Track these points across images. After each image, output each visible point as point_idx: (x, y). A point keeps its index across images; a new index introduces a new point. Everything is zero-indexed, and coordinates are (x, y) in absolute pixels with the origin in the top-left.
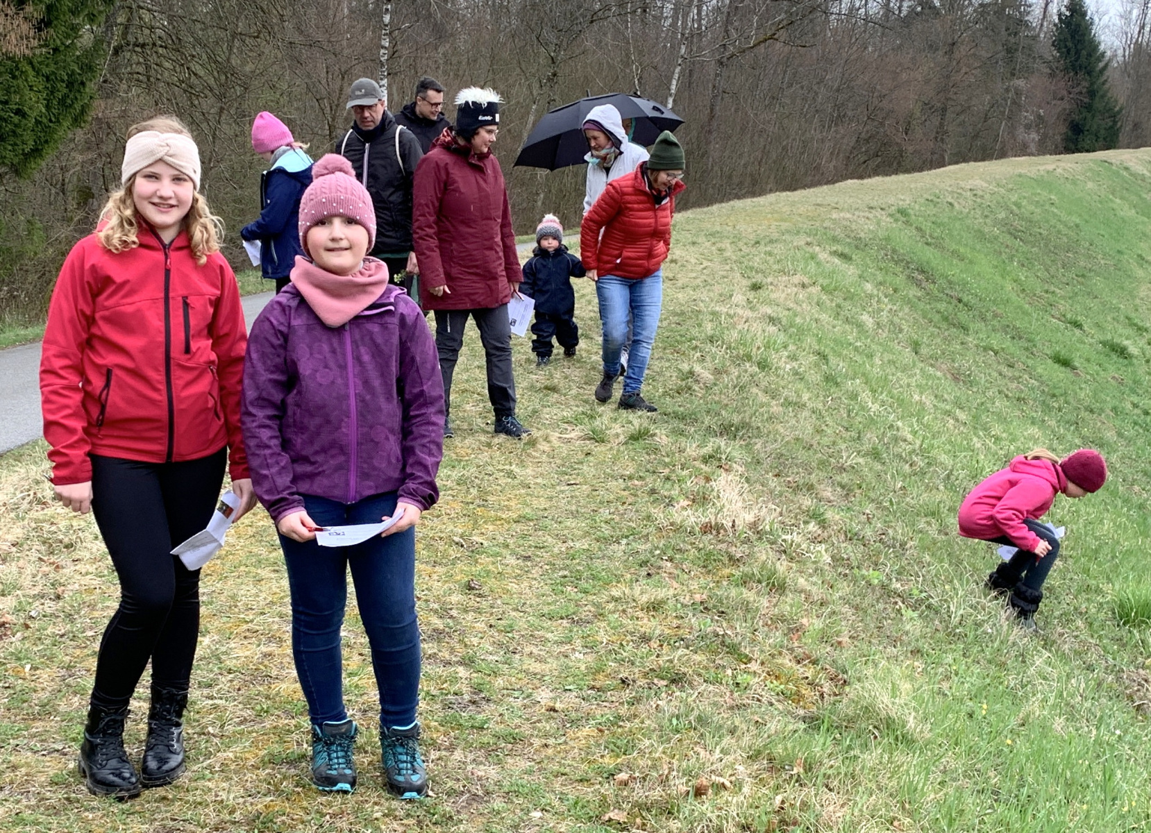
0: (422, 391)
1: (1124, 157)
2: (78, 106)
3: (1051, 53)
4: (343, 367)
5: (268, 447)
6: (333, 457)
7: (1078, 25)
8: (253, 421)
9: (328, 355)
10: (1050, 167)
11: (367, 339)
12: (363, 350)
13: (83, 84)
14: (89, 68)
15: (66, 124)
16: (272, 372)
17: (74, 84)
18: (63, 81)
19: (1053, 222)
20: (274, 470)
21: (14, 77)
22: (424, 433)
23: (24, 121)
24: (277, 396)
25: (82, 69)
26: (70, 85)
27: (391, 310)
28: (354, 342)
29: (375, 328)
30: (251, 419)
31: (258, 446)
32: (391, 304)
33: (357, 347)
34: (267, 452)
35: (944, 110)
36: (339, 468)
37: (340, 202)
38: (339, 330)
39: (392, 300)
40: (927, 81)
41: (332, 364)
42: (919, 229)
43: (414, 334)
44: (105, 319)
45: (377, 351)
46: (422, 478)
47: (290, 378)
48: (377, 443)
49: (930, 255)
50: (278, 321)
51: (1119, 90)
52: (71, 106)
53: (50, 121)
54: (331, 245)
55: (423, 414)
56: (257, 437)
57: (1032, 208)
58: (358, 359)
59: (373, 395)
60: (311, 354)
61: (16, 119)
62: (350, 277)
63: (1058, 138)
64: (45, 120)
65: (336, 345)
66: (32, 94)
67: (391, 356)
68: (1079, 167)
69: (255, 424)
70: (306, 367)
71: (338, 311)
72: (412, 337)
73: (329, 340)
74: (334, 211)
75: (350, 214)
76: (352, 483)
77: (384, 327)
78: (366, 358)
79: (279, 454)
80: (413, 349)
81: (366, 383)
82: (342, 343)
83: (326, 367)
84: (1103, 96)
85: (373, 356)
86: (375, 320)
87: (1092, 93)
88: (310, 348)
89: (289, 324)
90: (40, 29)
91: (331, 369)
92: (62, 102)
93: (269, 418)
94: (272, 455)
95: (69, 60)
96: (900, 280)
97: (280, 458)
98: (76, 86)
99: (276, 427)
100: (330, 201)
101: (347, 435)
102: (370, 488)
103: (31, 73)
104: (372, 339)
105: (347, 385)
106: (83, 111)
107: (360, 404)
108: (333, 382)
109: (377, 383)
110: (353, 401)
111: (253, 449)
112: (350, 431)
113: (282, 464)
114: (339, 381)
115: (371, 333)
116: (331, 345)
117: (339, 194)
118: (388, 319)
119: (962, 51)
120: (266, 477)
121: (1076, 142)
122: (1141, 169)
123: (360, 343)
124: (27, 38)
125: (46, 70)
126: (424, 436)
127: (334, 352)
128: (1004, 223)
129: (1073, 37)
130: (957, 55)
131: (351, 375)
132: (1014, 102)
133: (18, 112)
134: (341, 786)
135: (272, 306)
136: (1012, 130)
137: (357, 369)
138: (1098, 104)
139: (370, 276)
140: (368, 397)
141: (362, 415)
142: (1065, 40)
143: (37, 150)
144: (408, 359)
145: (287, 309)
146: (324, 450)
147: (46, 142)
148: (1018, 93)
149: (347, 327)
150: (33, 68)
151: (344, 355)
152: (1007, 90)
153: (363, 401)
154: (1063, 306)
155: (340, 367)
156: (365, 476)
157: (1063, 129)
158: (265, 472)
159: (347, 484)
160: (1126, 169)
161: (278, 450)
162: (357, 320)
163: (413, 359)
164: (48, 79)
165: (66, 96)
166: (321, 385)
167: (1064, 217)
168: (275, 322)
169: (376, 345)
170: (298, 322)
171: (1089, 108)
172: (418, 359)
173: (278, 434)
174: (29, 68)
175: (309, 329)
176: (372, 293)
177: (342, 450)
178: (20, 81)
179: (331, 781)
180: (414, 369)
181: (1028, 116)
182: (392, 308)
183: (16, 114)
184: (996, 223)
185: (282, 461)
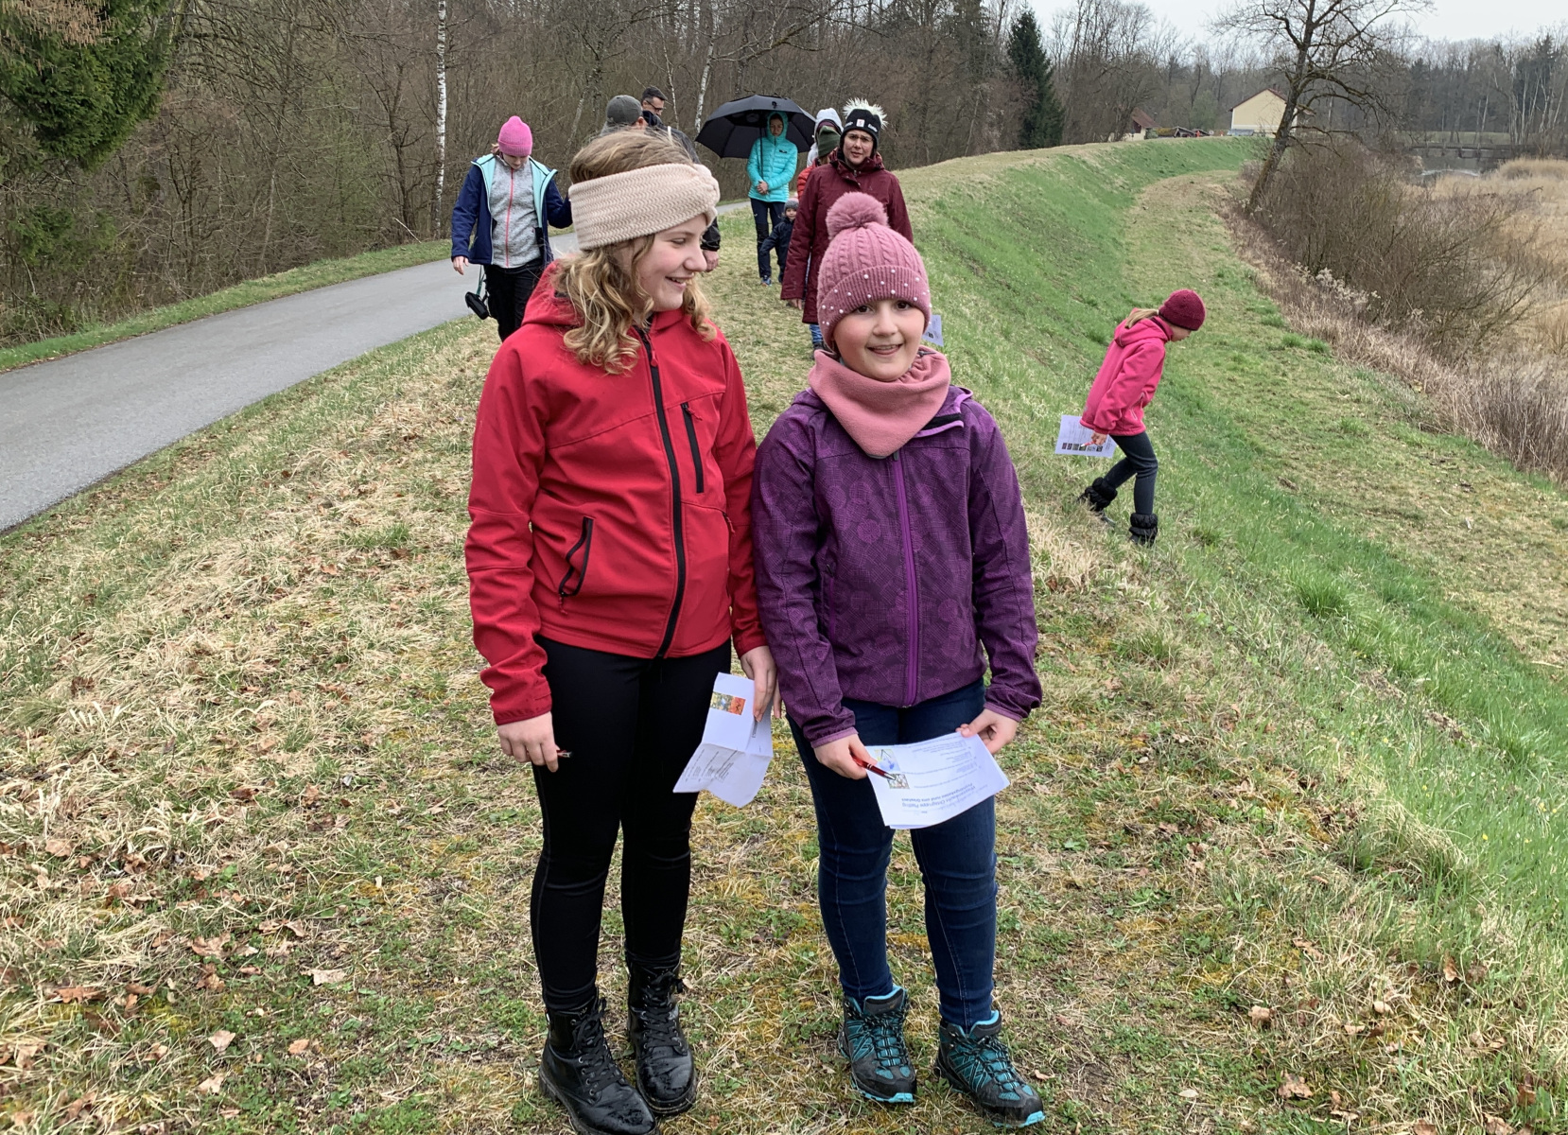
0: (1001, 542)
1: (1080, 152)
2: (145, 97)
3: (1005, 59)
4: (893, 516)
5: (802, 635)
6: (884, 645)
7: (1028, 37)
8: (778, 598)
9: (873, 499)
10: (1031, 161)
11: (925, 471)
12: (920, 488)
13: (150, 74)
14: (155, 59)
15: (134, 115)
16: (797, 522)
17: (141, 75)
18: (129, 71)
19: (1047, 211)
20: (812, 669)
21: (78, 67)
22: (1009, 606)
23: (92, 113)
24: (805, 558)
25: (147, 59)
26: (136, 76)
27: (959, 427)
28: (909, 479)
29: (937, 455)
30: (774, 594)
31: (786, 634)
32: (956, 417)
33: (913, 484)
34: (800, 642)
35: (925, 109)
36: (891, 662)
37: (890, 279)
38: (886, 462)
39: (958, 410)
40: (911, 84)
41: (879, 513)
42: (956, 220)
43: (989, 459)
44: (566, 457)
45: (941, 491)
46: (1020, 677)
47: (822, 530)
48: (947, 624)
49: (973, 244)
50: (799, 449)
51: (1061, 92)
52: (138, 97)
53: (117, 112)
54: (875, 342)
55: (1002, 578)
56: (784, 621)
57: (1028, 198)
58: (916, 502)
59: (940, 554)
60: (848, 498)
61: (82, 110)
62: (899, 383)
63: (1015, 135)
64: (111, 112)
65: (882, 484)
66: (97, 85)
67: (961, 497)
68: (1050, 162)
69: (780, 602)
70: (845, 517)
71: (886, 434)
72: (986, 465)
73: (873, 477)
74: (881, 292)
75: (904, 295)
76: (911, 681)
77: (951, 453)
78: (926, 500)
79: (817, 644)
80: (987, 483)
81: (929, 537)
82: (889, 480)
83: (871, 516)
84: (1049, 99)
85: (934, 496)
86: (937, 443)
87: (1041, 96)
88: (846, 489)
89: (815, 453)
90: (103, 18)
91: (878, 521)
92: (129, 93)
93: (800, 590)
94: (808, 646)
95: (134, 49)
96: (963, 268)
97: (819, 649)
98: (143, 77)
99: (809, 602)
100: (875, 277)
101: (905, 615)
102: (936, 687)
103: (95, 63)
104: (933, 471)
105: (900, 542)
106: (150, 103)
107: (920, 569)
108: (881, 540)
109: (942, 535)
110: (909, 565)
111: (779, 639)
112: (906, 609)
113: (822, 659)
114: (890, 537)
115: (931, 462)
116: (876, 482)
117: (888, 265)
118: (956, 441)
119: (938, 57)
120: (799, 680)
121: (1028, 138)
122: (1094, 162)
123: (916, 478)
124: (91, 26)
125: (110, 60)
126: (1012, 612)
127: (880, 493)
128: (1011, 213)
129: (1025, 46)
130: (935, 61)
131: (905, 527)
132: (981, 103)
133: (83, 103)
134: (900, 1096)
135: (786, 424)
136: (979, 127)
137: (914, 517)
138: (1046, 106)
139: (926, 378)
140: (932, 559)
141: (924, 584)
142: (1018, 49)
143: (104, 142)
144: (979, 496)
145: (810, 431)
146: (870, 638)
147: (114, 134)
148: (984, 96)
149: (897, 457)
150: (97, 58)
151: (894, 496)
152: (975, 92)
153: (925, 564)
154: (1077, 287)
155: (890, 515)
156: (931, 671)
157: (1018, 127)
158: (798, 673)
159: (905, 684)
160: (1084, 162)
161: (814, 637)
162: (914, 444)
163: (987, 496)
164: (112, 70)
165: (132, 88)
166: (865, 544)
167: (1053, 207)
168: (794, 451)
169: (940, 482)
170: (828, 452)
171: (1039, 108)
172: (994, 495)
173: (813, 613)
174: (92, 57)
175: (843, 461)
176: (932, 403)
177: (899, 637)
178: (84, 71)
179: (885, 1089)
180: (988, 510)
181: (991, 115)
182: (960, 423)
183: (82, 105)
184: (1008, 212)
185: (820, 653)
